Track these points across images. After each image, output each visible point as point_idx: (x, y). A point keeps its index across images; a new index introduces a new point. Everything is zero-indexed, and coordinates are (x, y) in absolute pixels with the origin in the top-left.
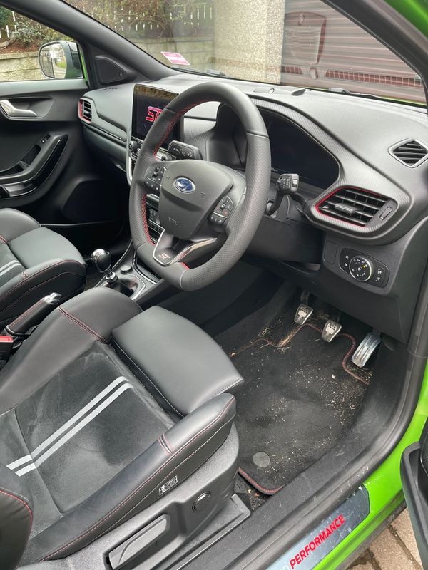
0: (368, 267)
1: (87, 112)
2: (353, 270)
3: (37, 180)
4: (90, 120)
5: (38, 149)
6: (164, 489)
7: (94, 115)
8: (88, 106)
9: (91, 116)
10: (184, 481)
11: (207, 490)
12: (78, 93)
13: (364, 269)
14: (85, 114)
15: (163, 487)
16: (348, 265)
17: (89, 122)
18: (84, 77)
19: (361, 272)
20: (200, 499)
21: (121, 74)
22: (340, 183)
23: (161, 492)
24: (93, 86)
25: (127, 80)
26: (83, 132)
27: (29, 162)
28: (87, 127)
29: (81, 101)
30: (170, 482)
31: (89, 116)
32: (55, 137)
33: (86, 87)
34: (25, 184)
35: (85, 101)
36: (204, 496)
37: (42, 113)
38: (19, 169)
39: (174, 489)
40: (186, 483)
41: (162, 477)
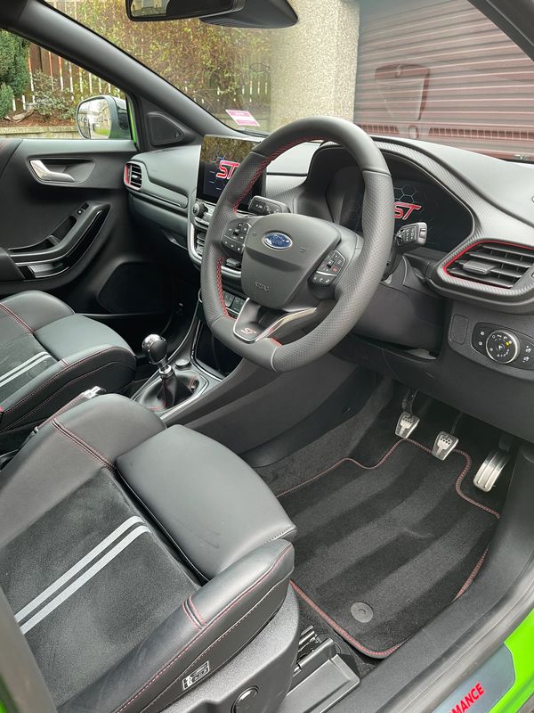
0: (513, 344)
1: (136, 177)
2: (491, 349)
3: (70, 259)
4: (139, 187)
5: (73, 221)
6: (189, 681)
7: (145, 179)
8: (137, 169)
9: (140, 182)
10: (219, 670)
11: (253, 684)
12: (124, 156)
13: (507, 347)
14: (133, 179)
15: (188, 678)
16: (484, 344)
17: (137, 189)
18: (132, 139)
19: (502, 352)
20: (243, 697)
21: (177, 135)
22: (475, 237)
23: (186, 685)
24: (143, 147)
25: (185, 142)
26: (128, 201)
27: (61, 238)
28: (134, 195)
29: (129, 165)
30: (199, 670)
31: (138, 182)
32: (94, 207)
33: (135, 150)
34: (53, 264)
35: (133, 165)
36: (248, 693)
37: (79, 177)
38: (49, 245)
39: (204, 681)
40: (223, 672)
41: (186, 663)
